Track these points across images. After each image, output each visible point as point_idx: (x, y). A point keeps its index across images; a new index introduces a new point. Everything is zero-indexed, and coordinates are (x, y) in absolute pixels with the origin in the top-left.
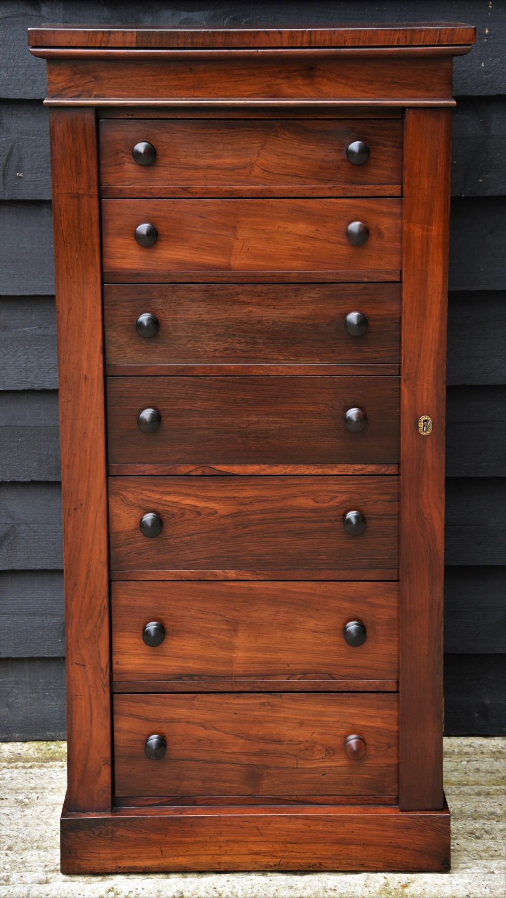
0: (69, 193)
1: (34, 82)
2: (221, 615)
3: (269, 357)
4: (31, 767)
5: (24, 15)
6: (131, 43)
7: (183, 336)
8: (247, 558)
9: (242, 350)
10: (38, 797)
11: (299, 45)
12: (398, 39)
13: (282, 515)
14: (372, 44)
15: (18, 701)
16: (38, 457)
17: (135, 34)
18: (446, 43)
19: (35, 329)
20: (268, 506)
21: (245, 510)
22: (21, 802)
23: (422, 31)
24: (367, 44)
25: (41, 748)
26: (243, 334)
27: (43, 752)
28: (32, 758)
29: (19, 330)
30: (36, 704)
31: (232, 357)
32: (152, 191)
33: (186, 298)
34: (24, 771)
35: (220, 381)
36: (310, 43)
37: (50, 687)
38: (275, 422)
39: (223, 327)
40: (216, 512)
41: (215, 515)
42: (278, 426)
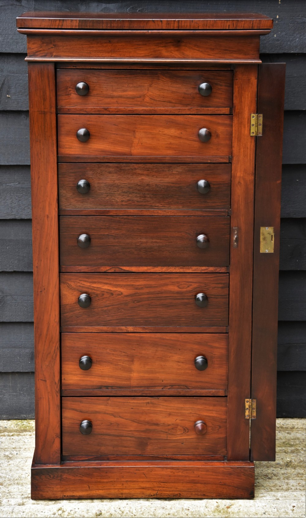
0: (39, 111)
1: (17, 43)
2: (124, 352)
3: (153, 205)
4: (12, 435)
5: (12, 5)
6: (76, 25)
7: (103, 193)
8: (139, 320)
9: (138, 201)
10: (17, 454)
11: (172, 28)
12: (229, 25)
13: (160, 295)
14: (214, 28)
15: (5, 397)
16: (18, 257)
17: (78, 21)
18: (256, 28)
19: (17, 184)
20: (152, 290)
21: (138, 292)
22: (7, 456)
23: (242, 21)
24: (211, 28)
25: (18, 424)
26: (138, 192)
27: (20, 426)
28: (13, 430)
29: (7, 185)
30: (15, 398)
31: (132, 205)
32: (87, 110)
33: (106, 171)
34: (8, 438)
35: (125, 219)
36: (178, 27)
37: (24, 389)
38: (156, 242)
39: (127, 188)
40: (122, 294)
41: (122, 295)
42: (158, 244)
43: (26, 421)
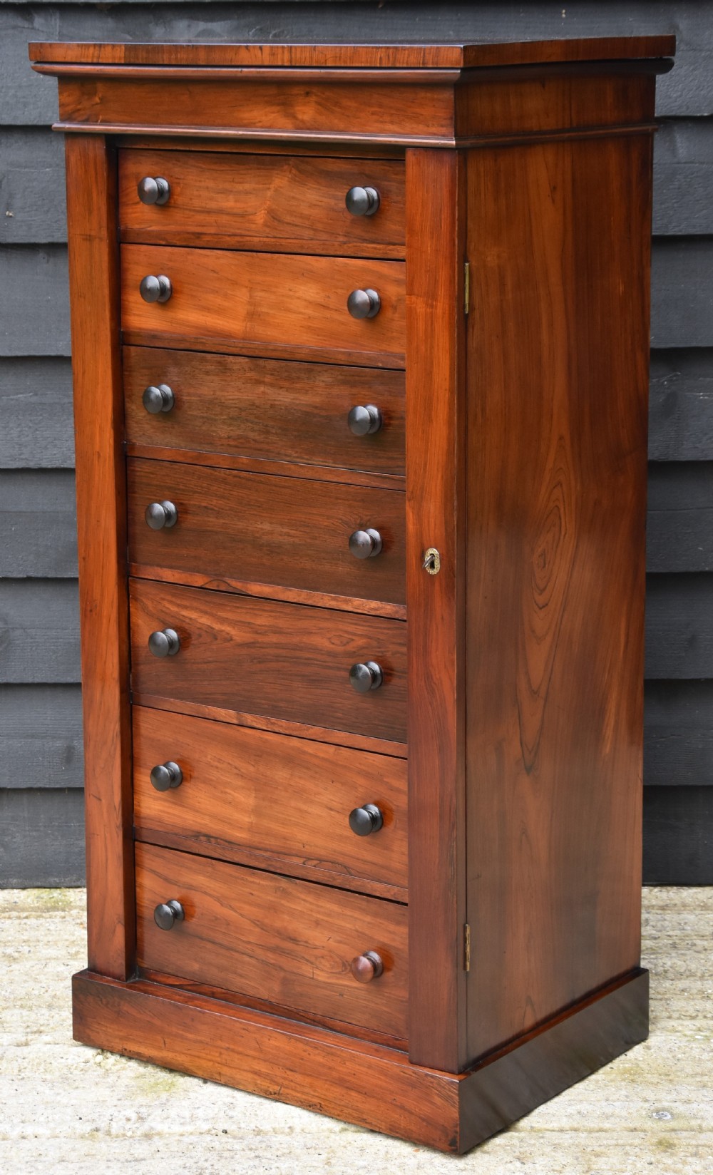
0: (82, 235)
1: (25, 105)
2: (236, 768)
3: (282, 451)
4: (26, 917)
5: (15, 27)
6: (120, 58)
7: (197, 417)
8: (263, 702)
9: (255, 440)
10: (29, 951)
11: (280, 64)
12: (381, 58)
13: (298, 654)
14: (354, 65)
15: (14, 840)
16: (34, 548)
17: (123, 48)
18: (431, 66)
19: (31, 396)
20: (282, 640)
21: (260, 640)
22: (10, 956)
23: (405, 50)
24: (348, 65)
25: (42, 896)
26: (256, 420)
27: (44, 900)
28: (30, 907)
29: (12, 397)
30: (36, 844)
31: (246, 448)
33: (200, 369)
34: (17, 921)
35: (235, 476)
36: (291, 62)
37: (53, 823)
38: (289, 535)
39: (236, 409)
40: (232, 640)
41: (231, 642)
42: (291, 540)
43: (58, 891)
